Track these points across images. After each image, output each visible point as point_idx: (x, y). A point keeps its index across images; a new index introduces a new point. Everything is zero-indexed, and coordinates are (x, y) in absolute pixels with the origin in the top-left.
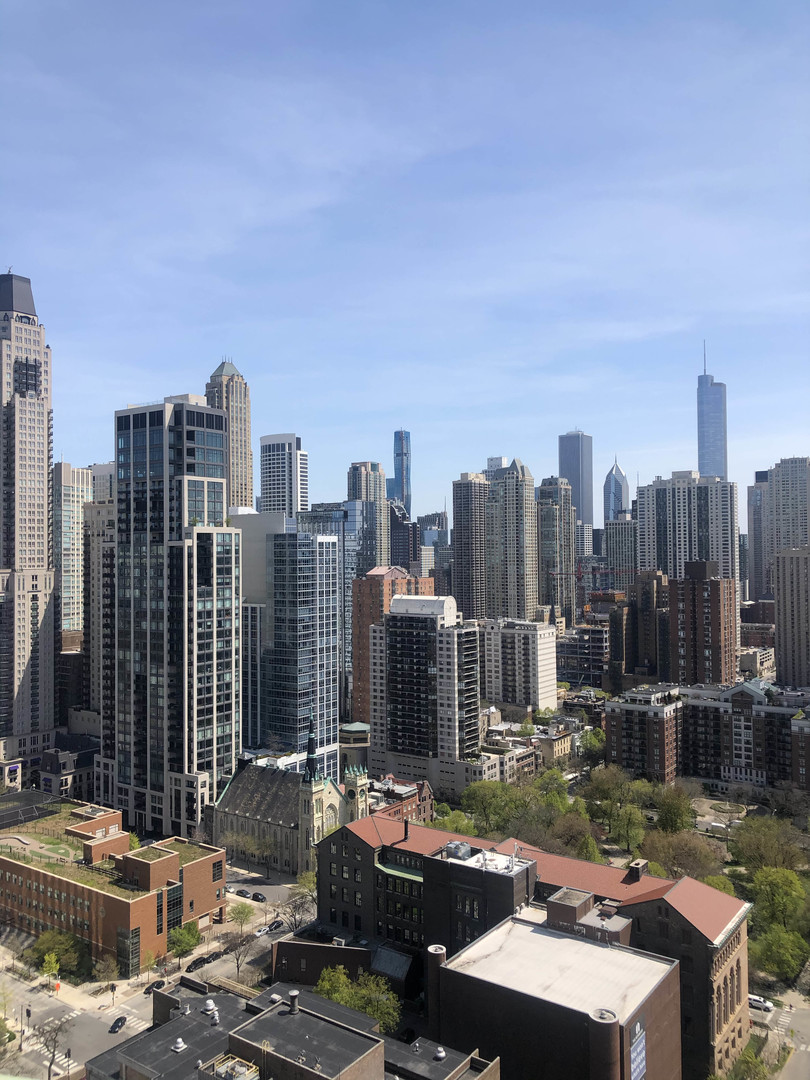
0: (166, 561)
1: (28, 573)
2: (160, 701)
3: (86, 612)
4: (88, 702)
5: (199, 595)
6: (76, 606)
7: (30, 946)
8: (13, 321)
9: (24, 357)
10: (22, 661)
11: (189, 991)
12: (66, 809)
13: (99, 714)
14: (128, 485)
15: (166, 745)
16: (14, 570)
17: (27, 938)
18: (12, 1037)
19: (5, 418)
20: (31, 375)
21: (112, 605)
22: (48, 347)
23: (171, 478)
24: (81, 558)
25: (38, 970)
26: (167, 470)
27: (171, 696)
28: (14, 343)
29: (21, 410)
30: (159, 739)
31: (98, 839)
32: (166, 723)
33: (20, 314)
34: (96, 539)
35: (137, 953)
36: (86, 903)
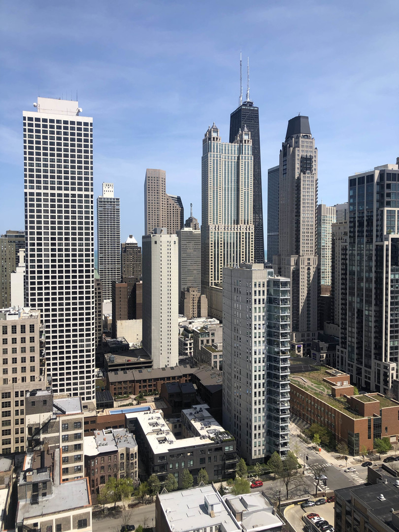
0: (374, 253)
1: (306, 257)
2: (370, 323)
3: (333, 277)
4: (333, 319)
5: (392, 271)
6: (327, 273)
7: (307, 428)
8: (300, 138)
9: (305, 155)
10: (303, 297)
11: (386, 472)
12: (323, 369)
13: (339, 326)
14: (354, 214)
15: (373, 346)
16: (299, 256)
17: (306, 424)
18: (300, 467)
19: (296, 185)
20: (308, 163)
21: (346, 274)
22: (316, 148)
23: (377, 209)
24: (330, 250)
25: (311, 440)
26: (375, 205)
27: (376, 321)
28: (301, 149)
29: (303, 180)
30: (370, 343)
31: (338, 386)
32: (373, 335)
33: (304, 134)
34: (338, 241)
35: (358, 445)
36: (333, 415)
